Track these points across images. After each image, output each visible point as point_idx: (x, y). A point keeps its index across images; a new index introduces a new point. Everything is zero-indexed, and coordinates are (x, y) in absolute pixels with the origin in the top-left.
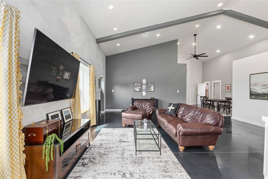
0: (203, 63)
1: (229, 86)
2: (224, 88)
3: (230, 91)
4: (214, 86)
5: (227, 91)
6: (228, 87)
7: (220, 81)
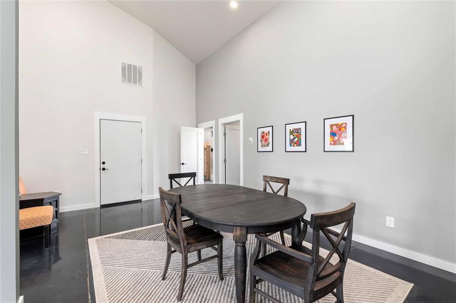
0: (197, 66)
1: (266, 130)
2: (251, 139)
3: (269, 148)
4: (225, 134)
5: (260, 149)
6: (263, 137)
7: (240, 117)
